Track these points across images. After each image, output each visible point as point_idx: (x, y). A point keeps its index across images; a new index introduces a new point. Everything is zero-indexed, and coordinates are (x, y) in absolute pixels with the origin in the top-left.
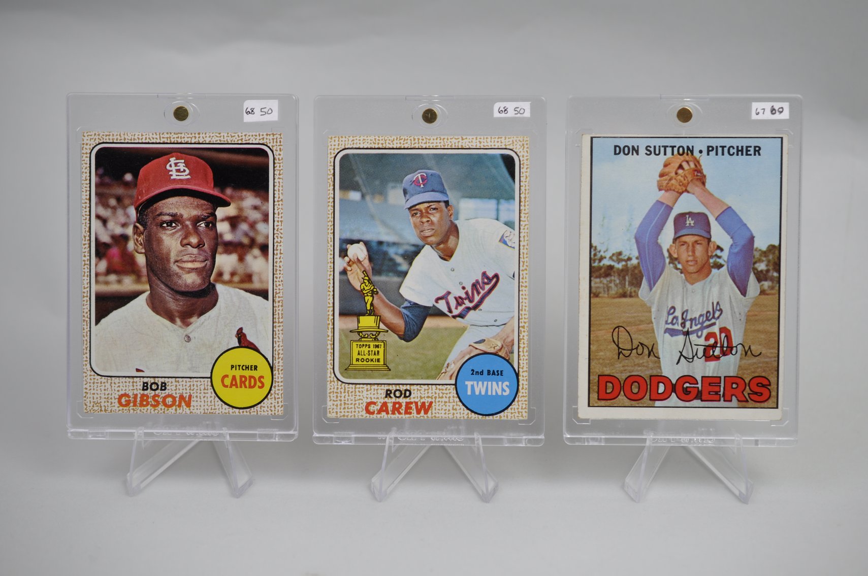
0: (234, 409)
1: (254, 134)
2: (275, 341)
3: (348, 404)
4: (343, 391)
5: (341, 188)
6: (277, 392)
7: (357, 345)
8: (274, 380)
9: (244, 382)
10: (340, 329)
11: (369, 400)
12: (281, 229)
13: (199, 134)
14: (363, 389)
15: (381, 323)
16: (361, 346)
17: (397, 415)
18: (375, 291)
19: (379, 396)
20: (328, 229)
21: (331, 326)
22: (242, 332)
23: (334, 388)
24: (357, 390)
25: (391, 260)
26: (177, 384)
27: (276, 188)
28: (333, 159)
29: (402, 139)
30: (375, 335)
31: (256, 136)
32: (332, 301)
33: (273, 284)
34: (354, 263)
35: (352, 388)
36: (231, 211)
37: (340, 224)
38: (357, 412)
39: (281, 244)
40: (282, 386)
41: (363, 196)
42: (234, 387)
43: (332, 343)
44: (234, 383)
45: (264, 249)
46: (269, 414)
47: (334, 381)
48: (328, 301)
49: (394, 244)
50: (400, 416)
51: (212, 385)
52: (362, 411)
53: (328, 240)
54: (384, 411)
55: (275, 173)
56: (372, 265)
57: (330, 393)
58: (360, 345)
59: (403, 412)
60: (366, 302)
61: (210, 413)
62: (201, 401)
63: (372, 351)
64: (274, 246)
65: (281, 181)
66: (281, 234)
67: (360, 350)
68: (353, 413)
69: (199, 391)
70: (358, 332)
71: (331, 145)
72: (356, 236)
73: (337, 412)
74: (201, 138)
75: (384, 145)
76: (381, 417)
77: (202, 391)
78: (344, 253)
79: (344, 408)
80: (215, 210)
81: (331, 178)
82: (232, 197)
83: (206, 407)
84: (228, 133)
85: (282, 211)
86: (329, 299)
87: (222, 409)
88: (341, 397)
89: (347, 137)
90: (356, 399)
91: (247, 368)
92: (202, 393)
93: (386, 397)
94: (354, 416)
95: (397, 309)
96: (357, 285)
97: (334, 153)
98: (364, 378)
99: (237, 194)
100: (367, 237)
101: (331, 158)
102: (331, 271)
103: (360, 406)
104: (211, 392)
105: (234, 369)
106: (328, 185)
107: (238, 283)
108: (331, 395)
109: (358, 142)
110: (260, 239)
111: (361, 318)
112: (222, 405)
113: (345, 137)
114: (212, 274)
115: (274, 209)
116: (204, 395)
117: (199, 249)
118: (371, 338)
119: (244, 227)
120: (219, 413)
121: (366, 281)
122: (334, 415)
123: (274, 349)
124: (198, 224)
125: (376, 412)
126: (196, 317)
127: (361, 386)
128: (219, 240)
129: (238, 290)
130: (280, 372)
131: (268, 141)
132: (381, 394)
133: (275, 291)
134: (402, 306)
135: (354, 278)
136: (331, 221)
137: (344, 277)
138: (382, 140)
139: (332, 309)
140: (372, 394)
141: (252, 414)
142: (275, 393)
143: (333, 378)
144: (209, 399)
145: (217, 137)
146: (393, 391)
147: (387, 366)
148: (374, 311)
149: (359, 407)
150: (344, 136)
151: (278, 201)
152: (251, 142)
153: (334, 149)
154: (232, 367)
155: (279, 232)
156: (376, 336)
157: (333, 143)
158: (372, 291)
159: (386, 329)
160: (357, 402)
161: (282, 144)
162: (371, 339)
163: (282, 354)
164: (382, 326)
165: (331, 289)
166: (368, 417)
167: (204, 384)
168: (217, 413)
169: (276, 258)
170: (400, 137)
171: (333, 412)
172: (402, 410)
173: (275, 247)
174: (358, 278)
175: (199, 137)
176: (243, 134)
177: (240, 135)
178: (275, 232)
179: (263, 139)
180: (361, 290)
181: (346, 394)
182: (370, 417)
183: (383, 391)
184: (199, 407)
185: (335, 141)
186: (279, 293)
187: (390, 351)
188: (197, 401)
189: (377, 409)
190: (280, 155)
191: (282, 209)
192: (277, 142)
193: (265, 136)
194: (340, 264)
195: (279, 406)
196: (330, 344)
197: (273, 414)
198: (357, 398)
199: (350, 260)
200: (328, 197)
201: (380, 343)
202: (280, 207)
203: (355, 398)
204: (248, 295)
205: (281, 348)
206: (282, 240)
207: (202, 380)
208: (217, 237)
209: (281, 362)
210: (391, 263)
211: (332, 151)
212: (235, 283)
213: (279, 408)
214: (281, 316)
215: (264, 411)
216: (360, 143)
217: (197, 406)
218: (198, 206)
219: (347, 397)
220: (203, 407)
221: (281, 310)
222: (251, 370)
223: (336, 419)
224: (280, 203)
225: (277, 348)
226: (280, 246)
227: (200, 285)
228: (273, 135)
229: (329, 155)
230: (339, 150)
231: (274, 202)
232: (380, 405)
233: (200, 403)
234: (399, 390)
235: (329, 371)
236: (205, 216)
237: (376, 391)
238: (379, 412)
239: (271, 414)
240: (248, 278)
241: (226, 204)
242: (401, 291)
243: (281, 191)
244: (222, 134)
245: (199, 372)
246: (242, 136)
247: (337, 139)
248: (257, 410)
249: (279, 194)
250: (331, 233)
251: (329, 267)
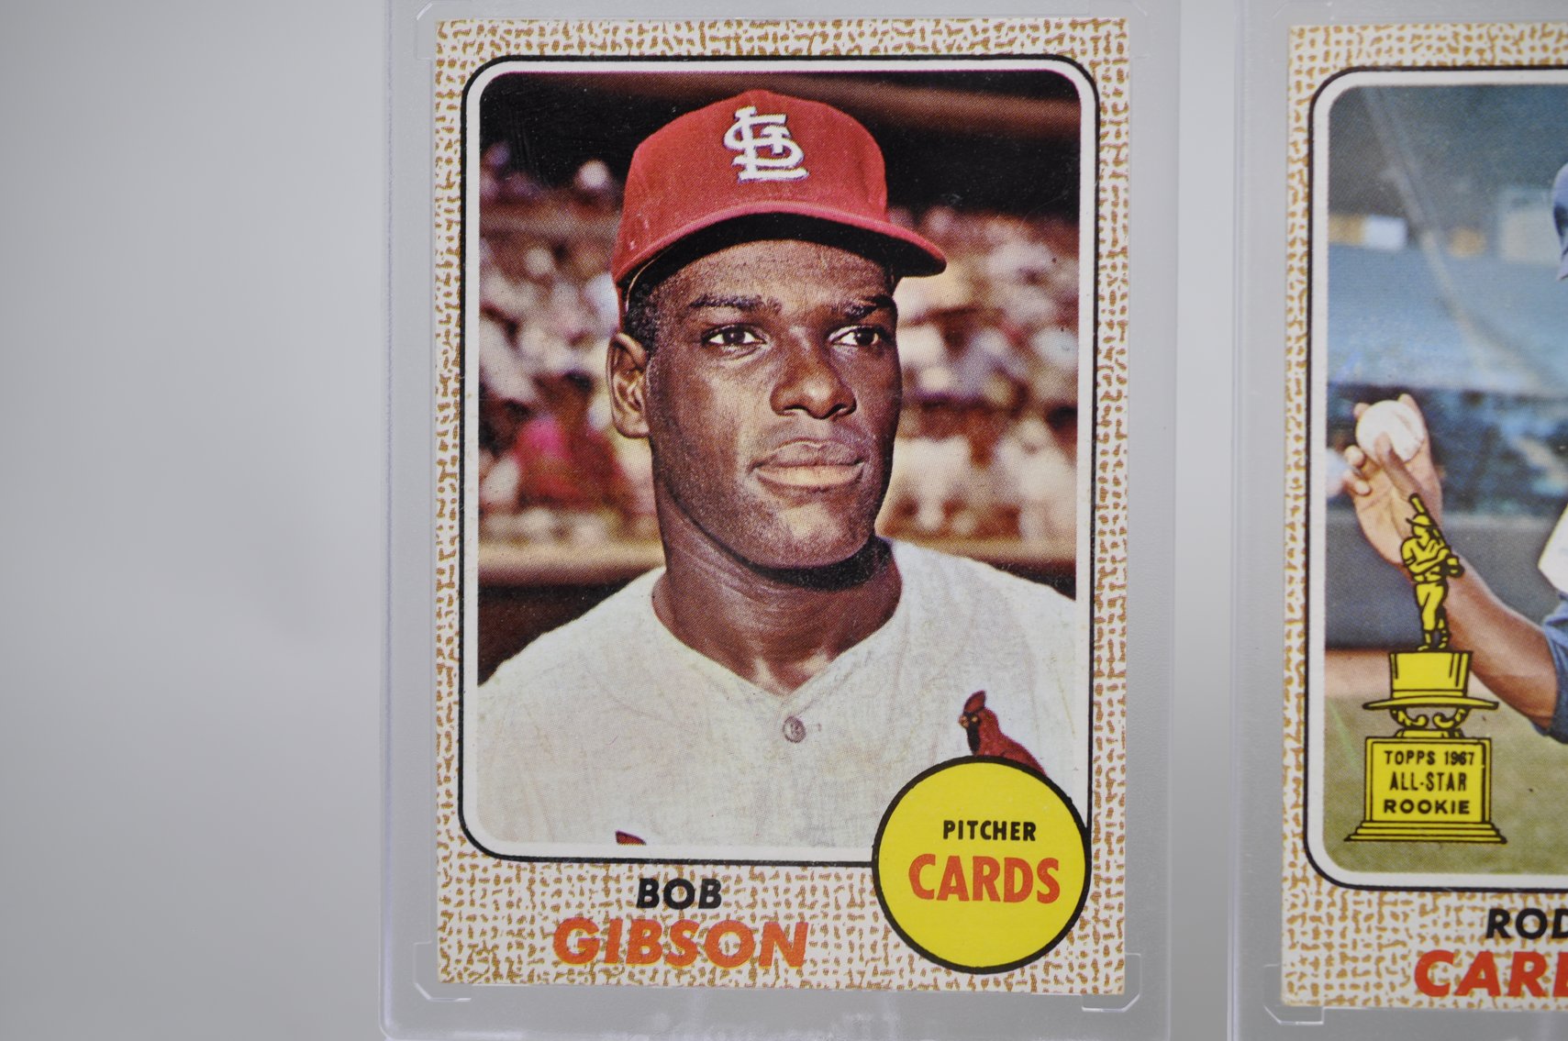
0: (955, 974)
1: (1028, 21)
2: (1099, 740)
3: (1355, 959)
4: (1336, 912)
5: (1335, 206)
6: (1103, 914)
7: (1389, 753)
8: (1094, 872)
9: (990, 881)
10: (1327, 699)
11: (1429, 947)
12: (1122, 352)
13: (837, 23)
14: (1407, 908)
15: (1473, 678)
16: (1401, 758)
17: (1527, 998)
18: (1453, 567)
19: (1465, 931)
20: (1289, 350)
21: (1296, 688)
22: (982, 708)
23: (1306, 904)
24: (1387, 910)
25: (1511, 456)
26: (758, 884)
27: (1105, 210)
28: (1307, 105)
29: (1551, 33)
30: (1453, 718)
31: (1035, 28)
32: (1302, 600)
33: (1093, 541)
34: (1378, 467)
35: (1370, 903)
36: (945, 289)
37: (1331, 332)
38: (1386, 987)
39: (1122, 402)
40: (1119, 894)
41: (1412, 235)
42: (953, 898)
43: (1302, 745)
44: (953, 883)
45: (1061, 419)
46: (1077, 992)
47: (1305, 880)
48: (1288, 600)
49: (1522, 401)
50: (1539, 1002)
51: (878, 890)
52: (1403, 985)
53: (1287, 389)
54: (1480, 984)
55: (1103, 155)
56: (1443, 475)
57: (1292, 920)
58: (1400, 753)
59: (1549, 986)
60: (1422, 601)
61: (870, 984)
62: (838, 946)
63: (1441, 775)
64: (1095, 409)
65: (1121, 183)
66: (1123, 367)
67: (1399, 769)
68: (1373, 992)
69: (832, 911)
70: (1391, 708)
71: (1300, 58)
72: (1385, 375)
73: (1315, 988)
74: (845, 38)
75: (1488, 57)
76: (1470, 1005)
77: (844, 911)
78: (1342, 433)
79: (1342, 974)
80: (891, 289)
81: (1300, 172)
82: (949, 242)
83: (857, 966)
84: (938, 22)
85: (1124, 289)
86: (1291, 594)
87: (912, 971)
88: (1329, 933)
89: (1357, 28)
90: (1384, 941)
91: (1000, 830)
92: (844, 918)
93: (1490, 935)
94: (1377, 999)
95: (1529, 630)
96: (1389, 543)
97: (1310, 86)
98: (1412, 868)
99: (973, 228)
100: (1425, 377)
101: (1299, 102)
102: (1296, 497)
103: (1397, 968)
104: (875, 916)
105: (954, 835)
106: (1290, 198)
107: (968, 538)
108: (1297, 926)
109: (1396, 45)
110: (1047, 388)
111: (1403, 659)
112: (911, 958)
113: (1351, 30)
114: (879, 507)
115: (1096, 282)
116: (850, 924)
117: (834, 420)
118: (1439, 729)
119: (991, 344)
120: (900, 987)
121: (1419, 531)
122: (1304, 997)
123: (1095, 767)
124: (832, 336)
125: (1453, 988)
126: (824, 657)
127: (1403, 896)
128: (905, 389)
129: (968, 562)
130: (1116, 847)
131: (1077, 46)
132: (1471, 924)
133: (1098, 566)
134: (1549, 618)
135: (1379, 520)
136: (1300, 323)
137: (1343, 518)
138: (1480, 37)
139: (1299, 627)
140: (1440, 923)
141: (1016, 989)
142: (1096, 918)
143: (1304, 868)
144: (868, 939)
145: (900, 33)
146: (1514, 916)
147: (1493, 828)
148: (1449, 635)
149: (1393, 968)
150: (1345, 27)
151: (1112, 255)
152: (1016, 50)
153: (1310, 72)
154: (948, 827)
155: (1112, 363)
156: (1456, 723)
157: (1306, 51)
158: (1443, 564)
159: (1492, 697)
160: (1387, 953)
161: (1126, 55)
162: (1438, 734)
163: (1122, 784)
164: (1477, 688)
165: (1299, 559)
166: (1425, 1005)
167: (851, 887)
168: (894, 986)
169: (1104, 453)
170: (1544, 26)
171: (1302, 987)
172: (1547, 980)
173: (1100, 413)
174: (1393, 520)
175: (838, 36)
176: (992, 23)
177: (980, 25)
178: (1101, 361)
179: (1060, 39)
180: (1404, 561)
181: (1350, 924)
182: (1431, 1003)
183: (1479, 914)
184: (831, 966)
185: (1312, 43)
186: (1114, 572)
187: (1507, 774)
188: (825, 945)
189: (1457, 977)
190: (1118, 93)
191: (1124, 281)
192: (1107, 50)
193: (1067, 30)
194: (1330, 470)
195: (1109, 964)
196: (1293, 750)
197: (1090, 991)
198: (1388, 936)
199: (1366, 458)
200: (1290, 237)
201: (1468, 748)
202: (1119, 273)
203: (1379, 937)
204: (1006, 578)
205: (1117, 763)
206: (1124, 388)
207: (843, 871)
208: (898, 379)
209: (1118, 810)
210: (1508, 469)
211: (1305, 80)
212: (960, 537)
213: (1111, 970)
214: (1117, 654)
215: (1057, 980)
216: (1401, 50)
217: (825, 961)
218: (831, 274)
219: (1351, 935)
220: (844, 967)
221: (1119, 631)
222: (1014, 838)
223: (1312, 1012)
224: (1119, 260)
225: (1103, 763)
226: (1119, 409)
227: (838, 545)
228: (1096, 24)
229: (1293, 91)
230: (1326, 76)
231: (1097, 256)
232: (1467, 962)
233: (835, 953)
234: (1537, 912)
235: (1288, 844)
236: (857, 308)
237: (1452, 913)
238: (1465, 987)
239: (1084, 991)
240: (1006, 520)
241: (929, 265)
242: (1548, 565)
243: (1121, 221)
244: (917, 26)
245: (834, 845)
246: (985, 30)
247: (1320, 36)
248: (1033, 977)
249: (1114, 230)
250: (1298, 364)
251: (1290, 483)
